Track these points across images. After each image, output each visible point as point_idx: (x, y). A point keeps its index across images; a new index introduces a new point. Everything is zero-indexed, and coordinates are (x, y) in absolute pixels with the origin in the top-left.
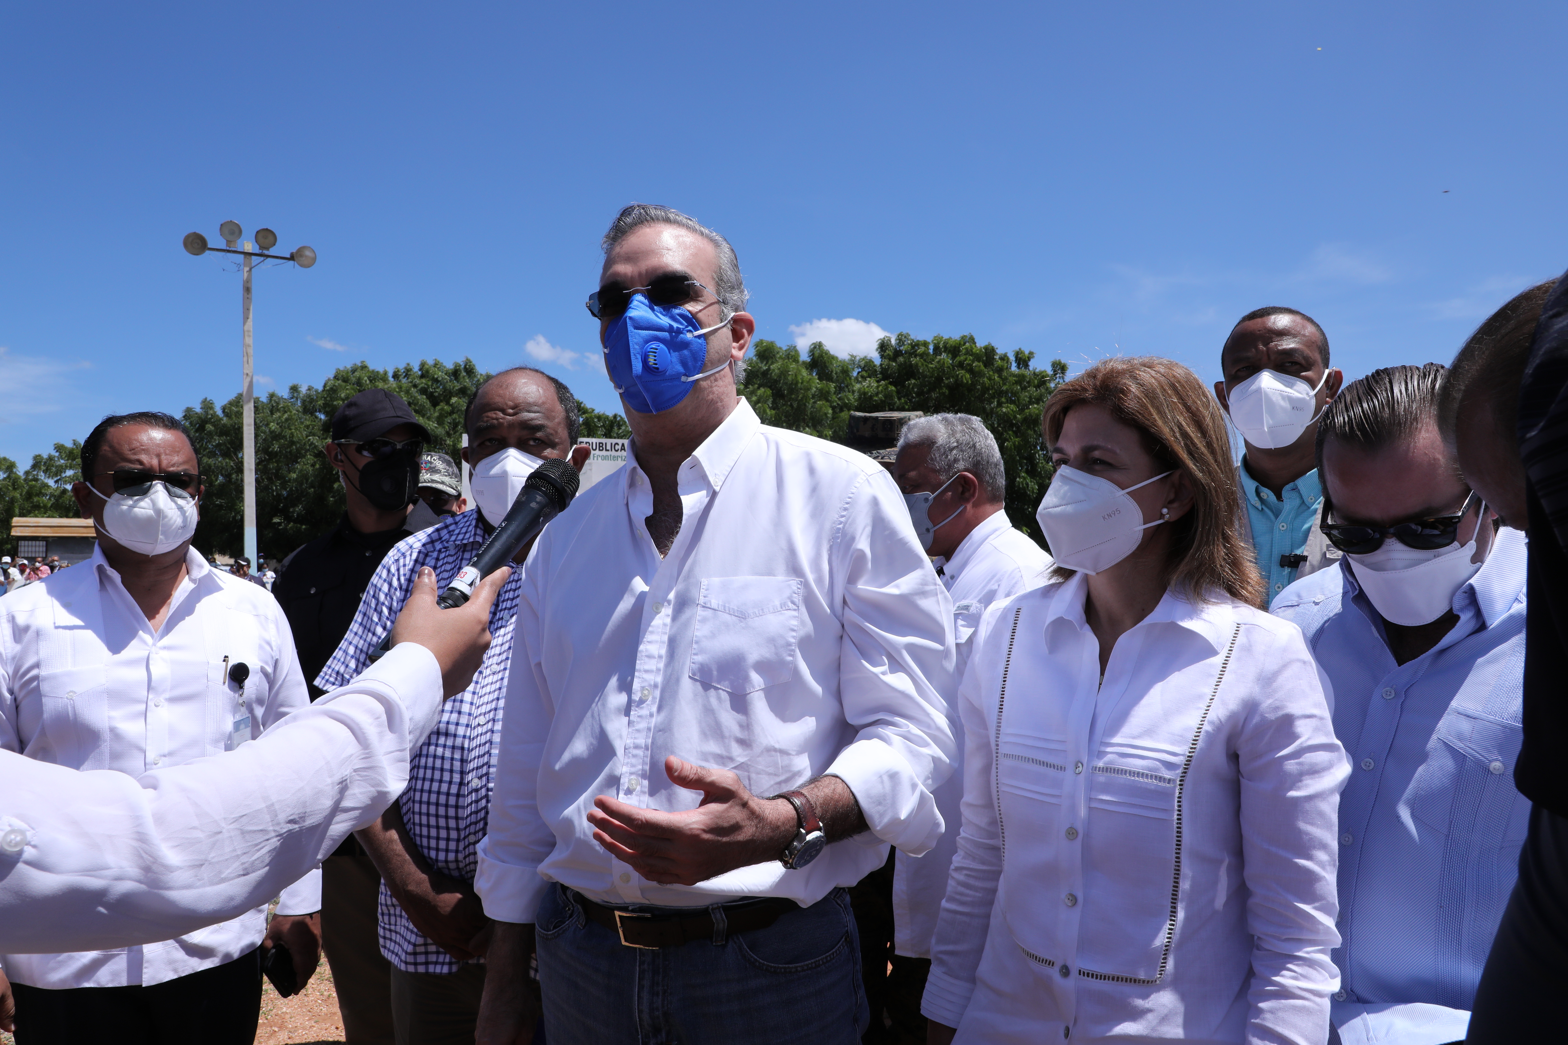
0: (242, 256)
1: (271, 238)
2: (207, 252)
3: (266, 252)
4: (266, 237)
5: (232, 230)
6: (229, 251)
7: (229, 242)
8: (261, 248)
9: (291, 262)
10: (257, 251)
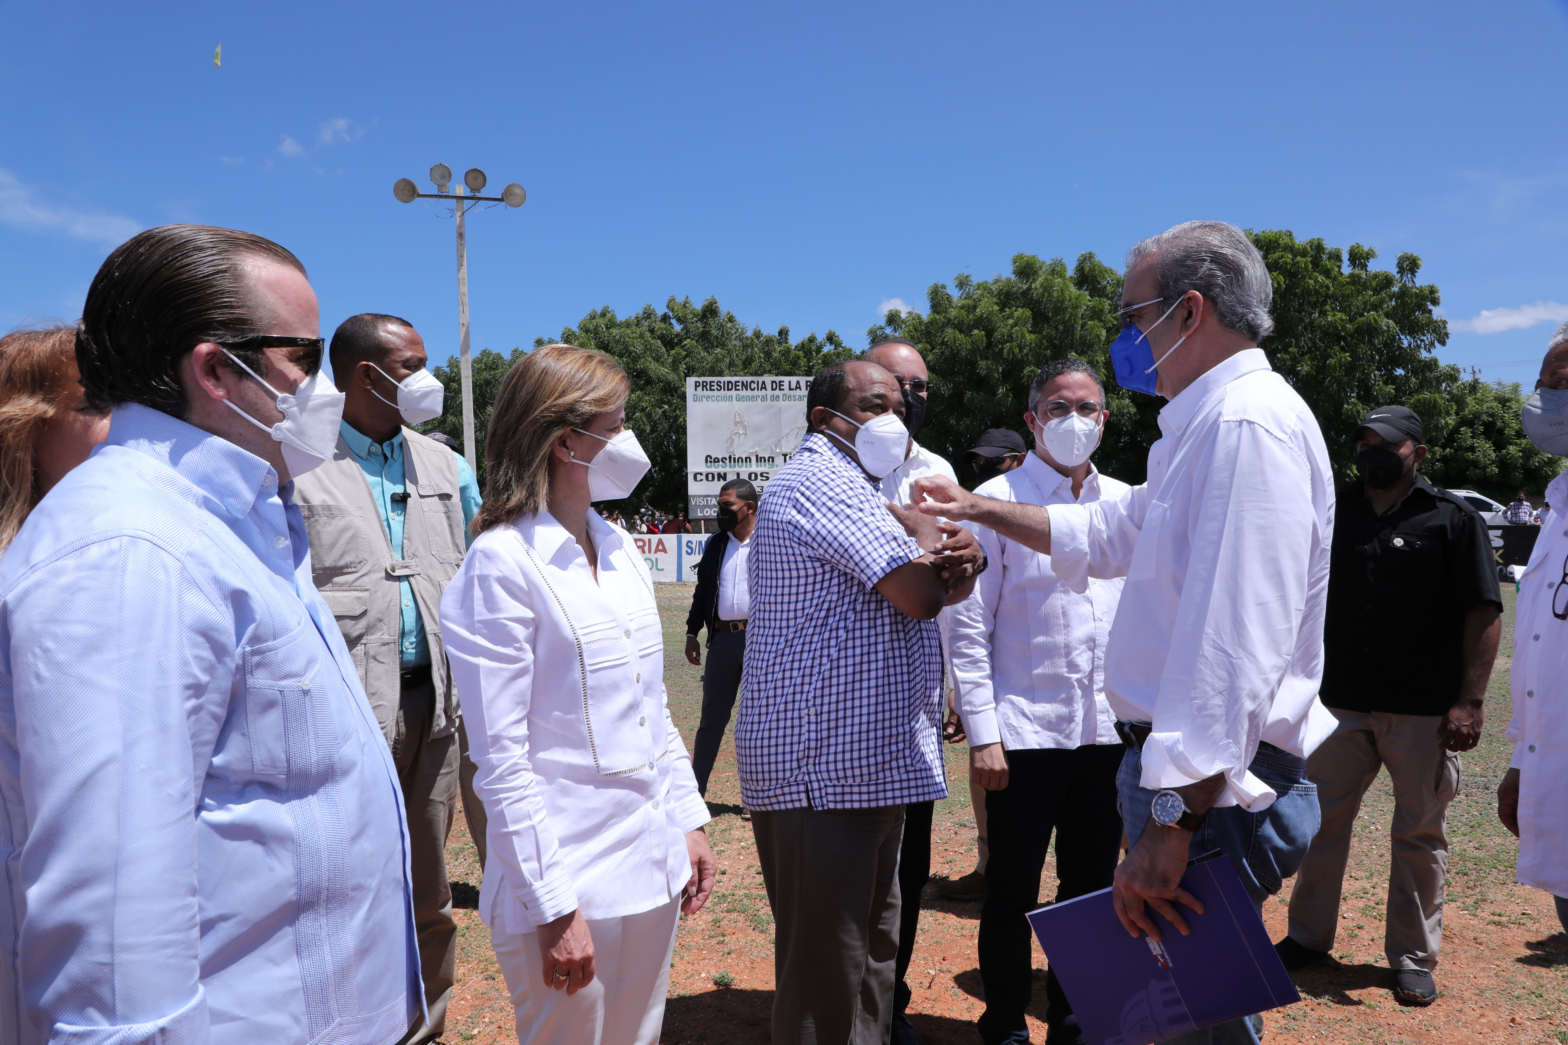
0: (455, 200)
1: (481, 179)
2: (418, 199)
3: (478, 195)
4: (475, 178)
5: (443, 174)
6: (441, 197)
7: (440, 186)
8: (472, 190)
9: (504, 203)
10: (469, 194)
